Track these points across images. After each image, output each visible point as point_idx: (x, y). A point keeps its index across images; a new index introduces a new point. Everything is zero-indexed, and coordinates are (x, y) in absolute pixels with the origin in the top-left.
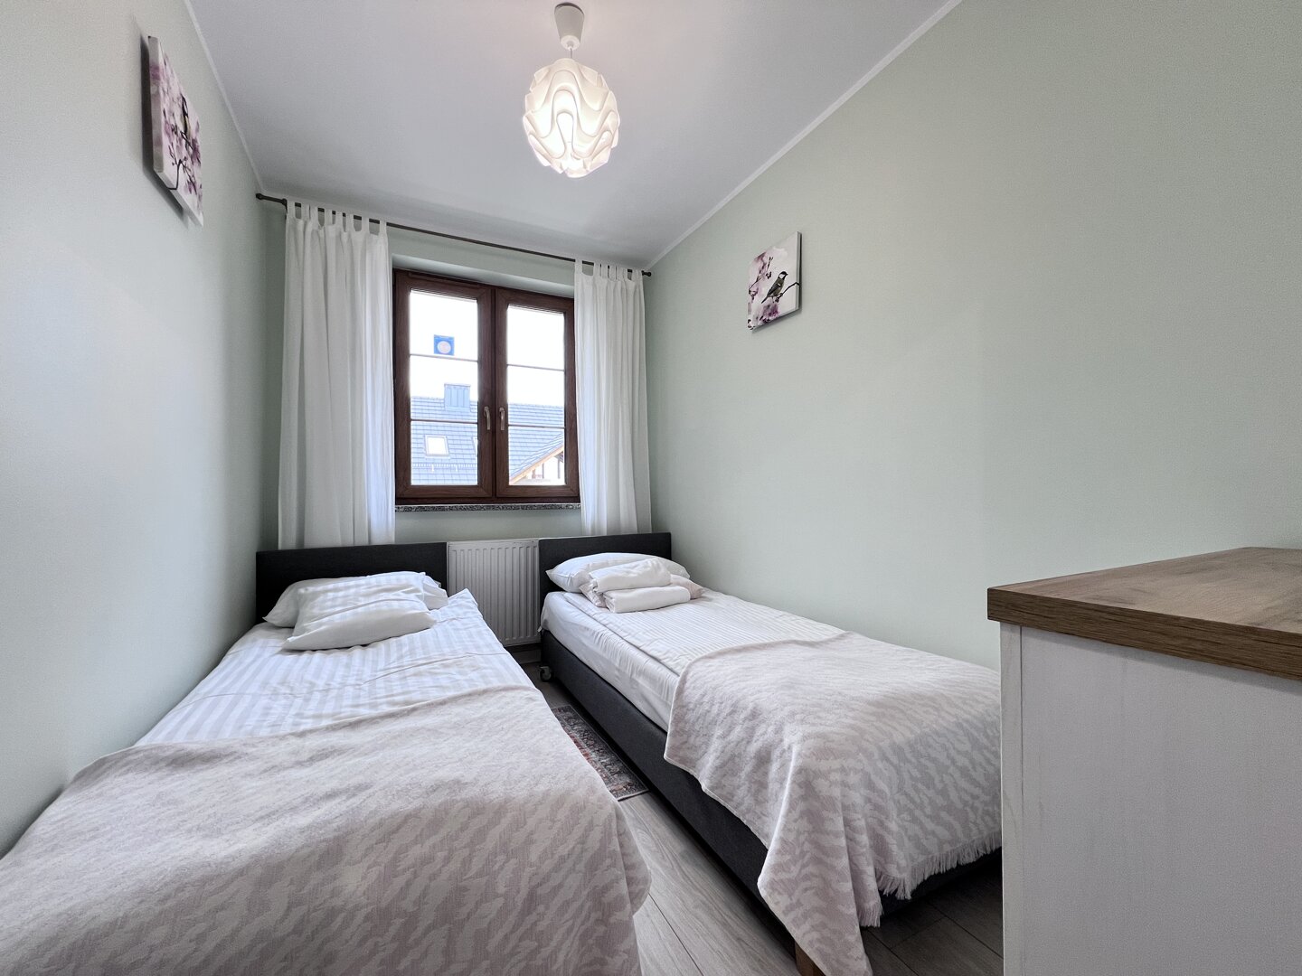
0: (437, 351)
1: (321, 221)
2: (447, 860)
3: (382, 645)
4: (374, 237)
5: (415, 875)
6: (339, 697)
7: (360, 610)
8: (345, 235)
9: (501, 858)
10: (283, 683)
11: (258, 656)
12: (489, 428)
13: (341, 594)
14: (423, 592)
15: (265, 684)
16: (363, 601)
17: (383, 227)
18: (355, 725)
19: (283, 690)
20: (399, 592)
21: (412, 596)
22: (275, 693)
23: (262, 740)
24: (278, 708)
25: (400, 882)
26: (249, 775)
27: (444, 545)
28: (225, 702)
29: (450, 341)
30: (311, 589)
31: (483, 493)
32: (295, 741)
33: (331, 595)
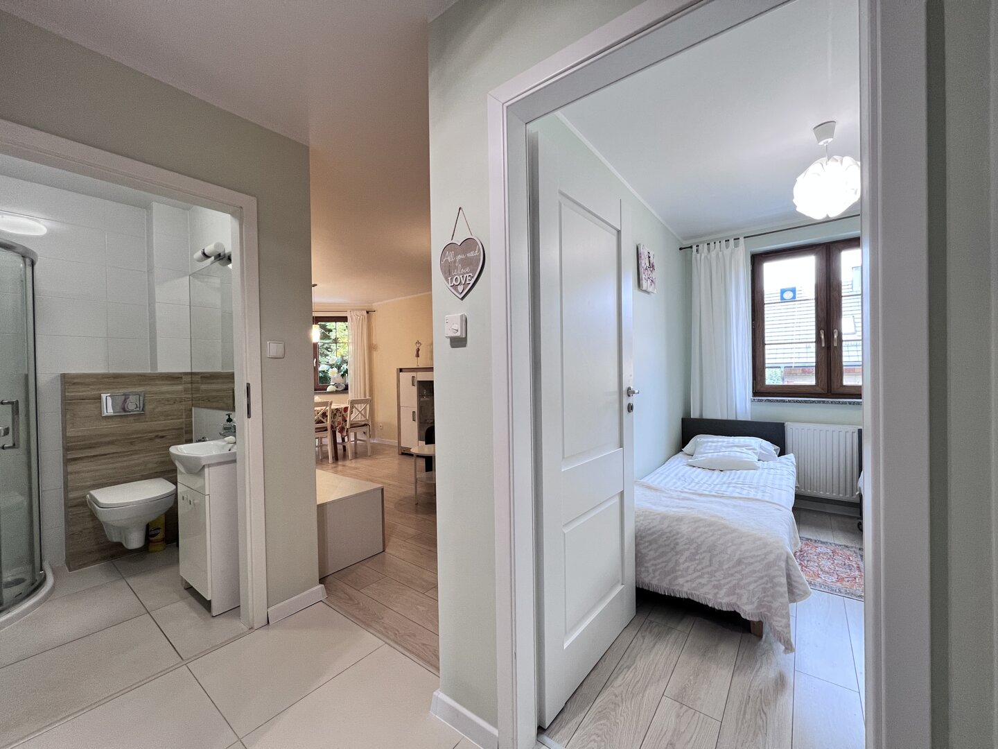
0: (782, 298)
1: (709, 250)
2: (712, 535)
3: (728, 472)
4: (737, 249)
5: (701, 535)
6: (701, 486)
7: (721, 454)
8: (720, 253)
9: (730, 544)
10: (682, 476)
11: (677, 464)
12: (823, 345)
13: (714, 444)
14: (759, 450)
15: (676, 475)
16: (724, 449)
17: (742, 240)
18: (700, 495)
19: (683, 479)
20: (743, 448)
21: (750, 452)
22: (679, 479)
23: (671, 490)
24: (679, 484)
25: (696, 534)
26: (664, 497)
27: (784, 424)
28: (663, 476)
29: (793, 290)
30: (702, 439)
31: (819, 390)
32: (680, 493)
33: (710, 444)
